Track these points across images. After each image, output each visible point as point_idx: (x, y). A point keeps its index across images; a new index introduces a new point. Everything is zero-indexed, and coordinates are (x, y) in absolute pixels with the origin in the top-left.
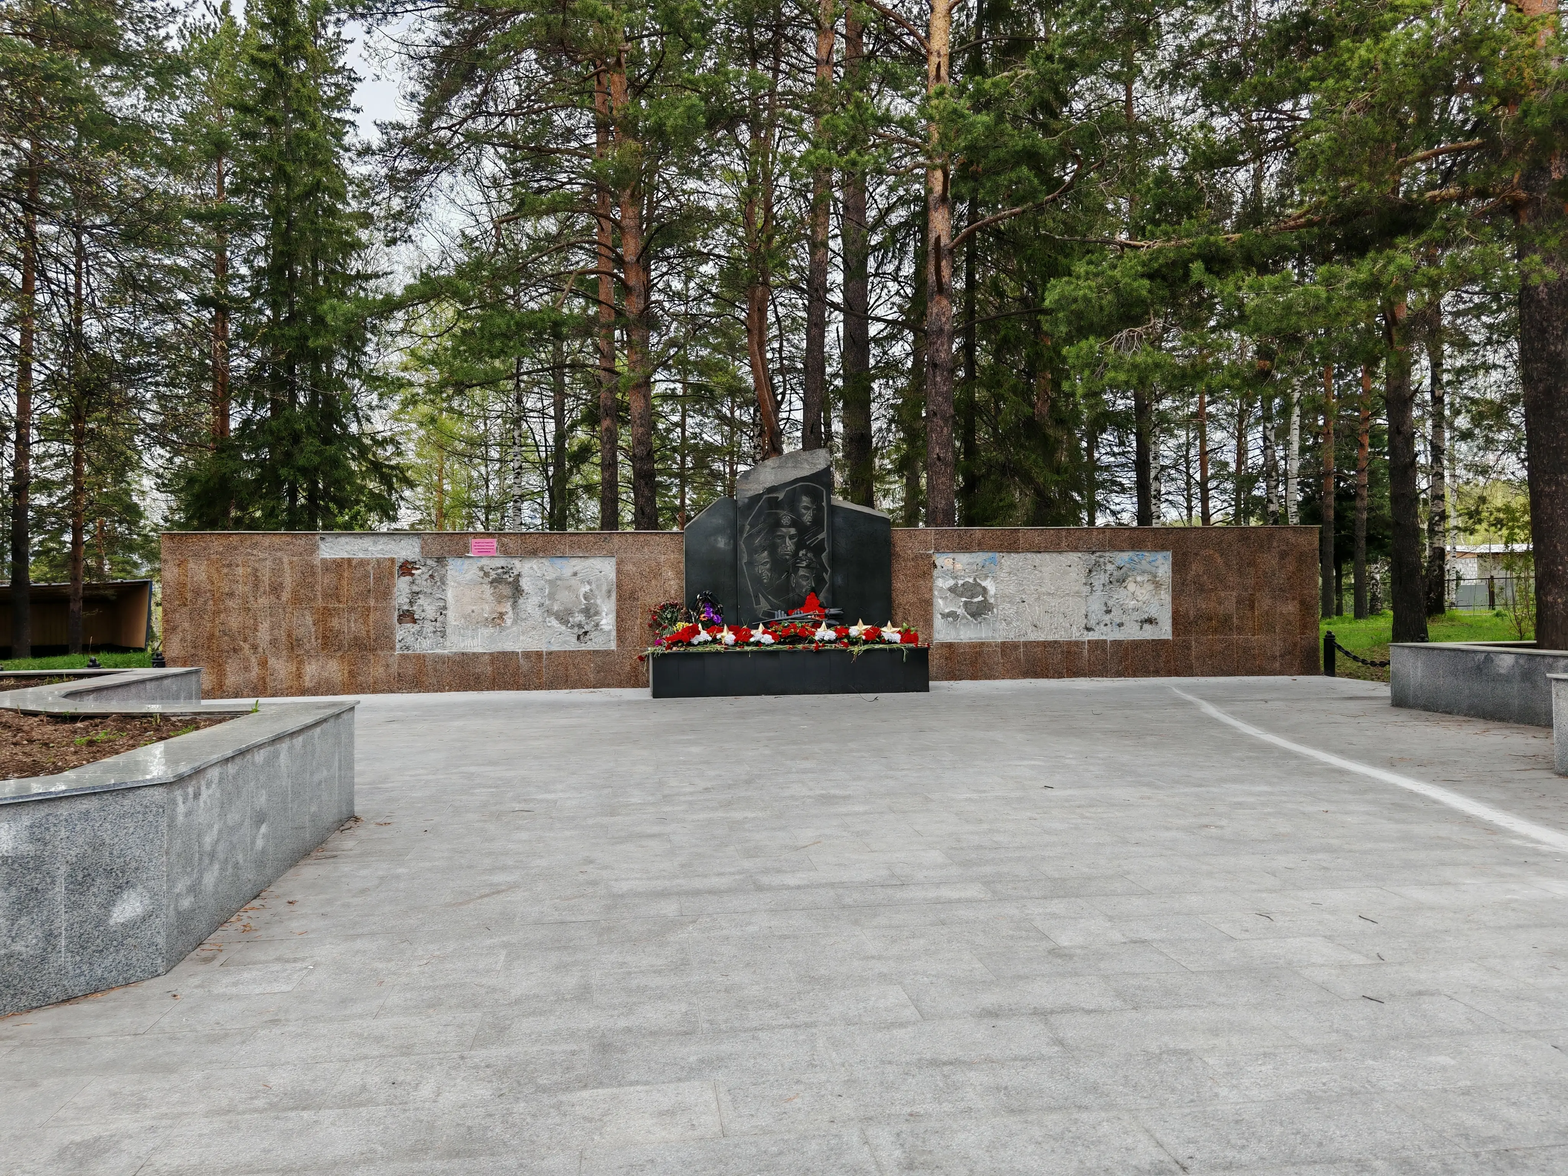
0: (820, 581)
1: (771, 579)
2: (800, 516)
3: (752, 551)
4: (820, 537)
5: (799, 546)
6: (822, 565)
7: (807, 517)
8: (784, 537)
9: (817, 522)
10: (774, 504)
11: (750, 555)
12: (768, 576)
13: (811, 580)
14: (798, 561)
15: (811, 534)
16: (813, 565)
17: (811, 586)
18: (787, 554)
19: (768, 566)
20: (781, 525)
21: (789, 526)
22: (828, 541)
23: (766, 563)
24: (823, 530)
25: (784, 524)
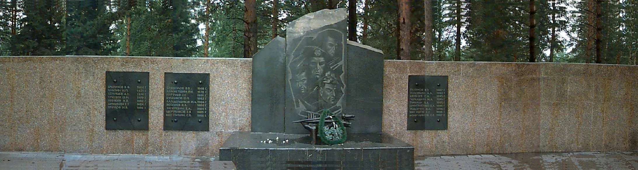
1: (307, 90)
2: (326, 49)
3: (296, 72)
8: (316, 63)
10: (310, 42)
11: (294, 75)
12: (305, 88)
13: (333, 92)
14: (325, 79)
15: (334, 62)
16: (334, 82)
17: (333, 96)
18: (318, 75)
19: (305, 82)
20: (314, 56)
21: (320, 57)
22: (345, 67)
23: (305, 79)
24: (342, 60)
25: (316, 55)
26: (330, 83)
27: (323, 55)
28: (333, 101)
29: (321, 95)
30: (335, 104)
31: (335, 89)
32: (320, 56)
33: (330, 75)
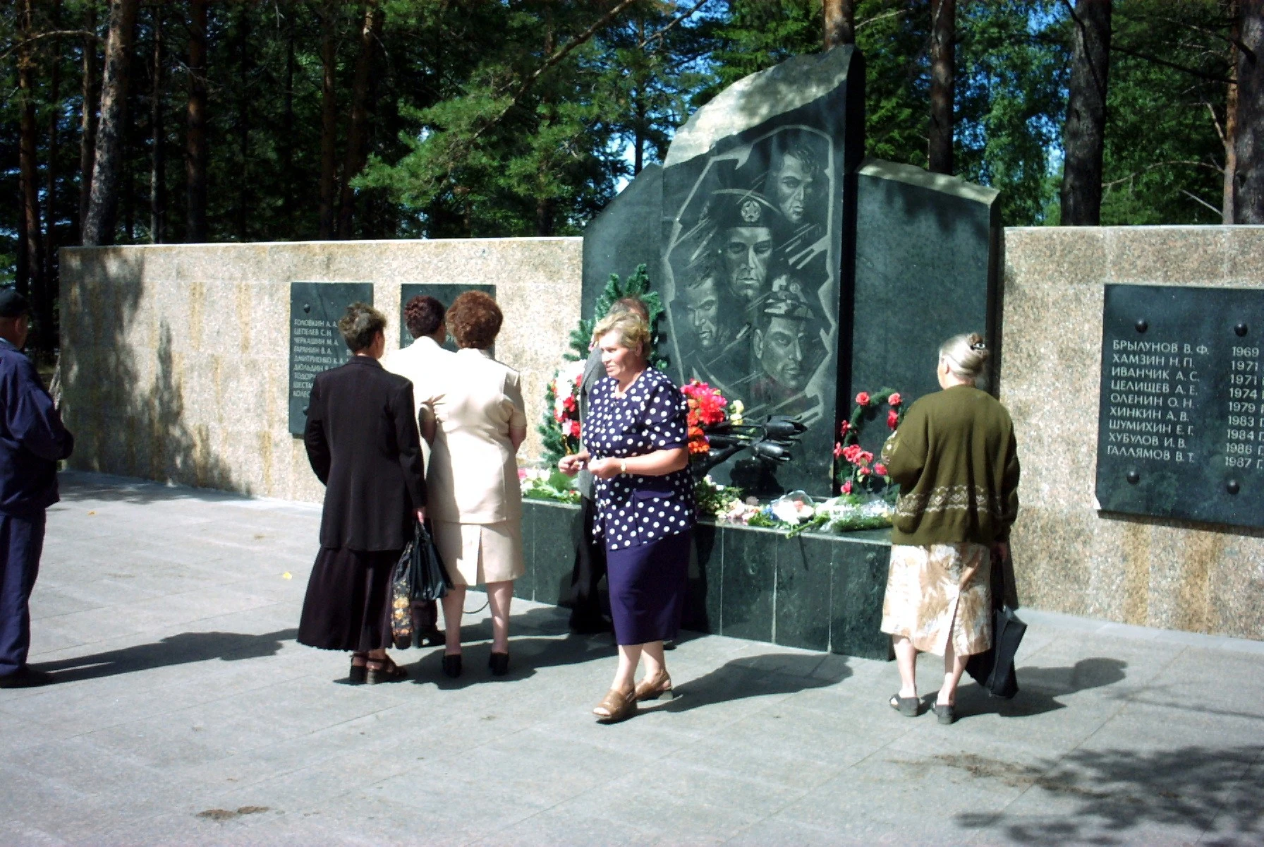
0: (811, 346)
1: (716, 339)
2: (777, 199)
3: (686, 278)
4: (817, 247)
5: (774, 268)
6: (818, 311)
7: (793, 206)
8: (742, 247)
9: (812, 213)
10: (728, 173)
11: (680, 287)
12: (711, 332)
13: (795, 346)
14: (771, 301)
15: (799, 242)
16: (800, 312)
17: (794, 359)
18: (749, 287)
19: (713, 311)
20: (740, 222)
21: (755, 225)
22: (833, 258)
23: (710, 303)
24: (825, 233)
25: (747, 220)
26: (788, 315)
27: (768, 218)
28: (794, 377)
29: (759, 356)
30: (800, 388)
31: (800, 335)
32: (758, 222)
33: (786, 289)
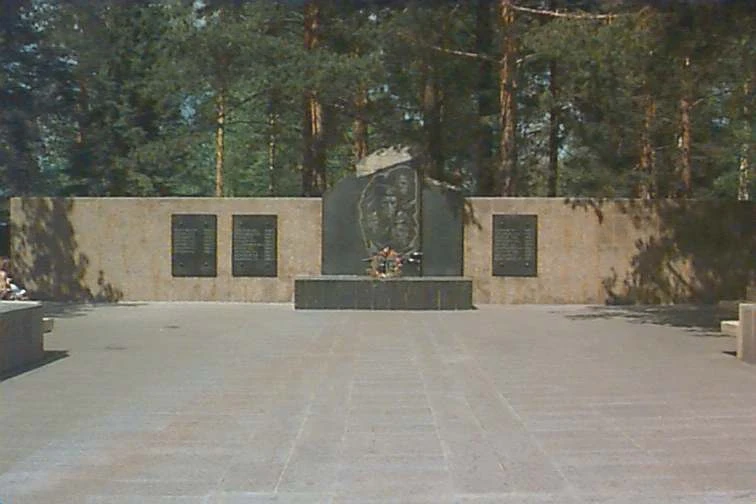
1: (378, 231)
2: (398, 188)
3: (366, 212)
4: (412, 203)
5: (398, 209)
10: (381, 180)
11: (364, 214)
12: (376, 228)
13: (405, 232)
14: (397, 219)
15: (406, 201)
16: (407, 222)
17: (406, 236)
18: (389, 214)
19: (377, 222)
20: (386, 195)
21: (391, 196)
22: (417, 206)
24: (414, 199)
25: (388, 194)
26: (403, 223)
27: (396, 194)
28: (406, 241)
29: (394, 235)
30: (408, 245)
31: (407, 229)
33: (402, 215)
